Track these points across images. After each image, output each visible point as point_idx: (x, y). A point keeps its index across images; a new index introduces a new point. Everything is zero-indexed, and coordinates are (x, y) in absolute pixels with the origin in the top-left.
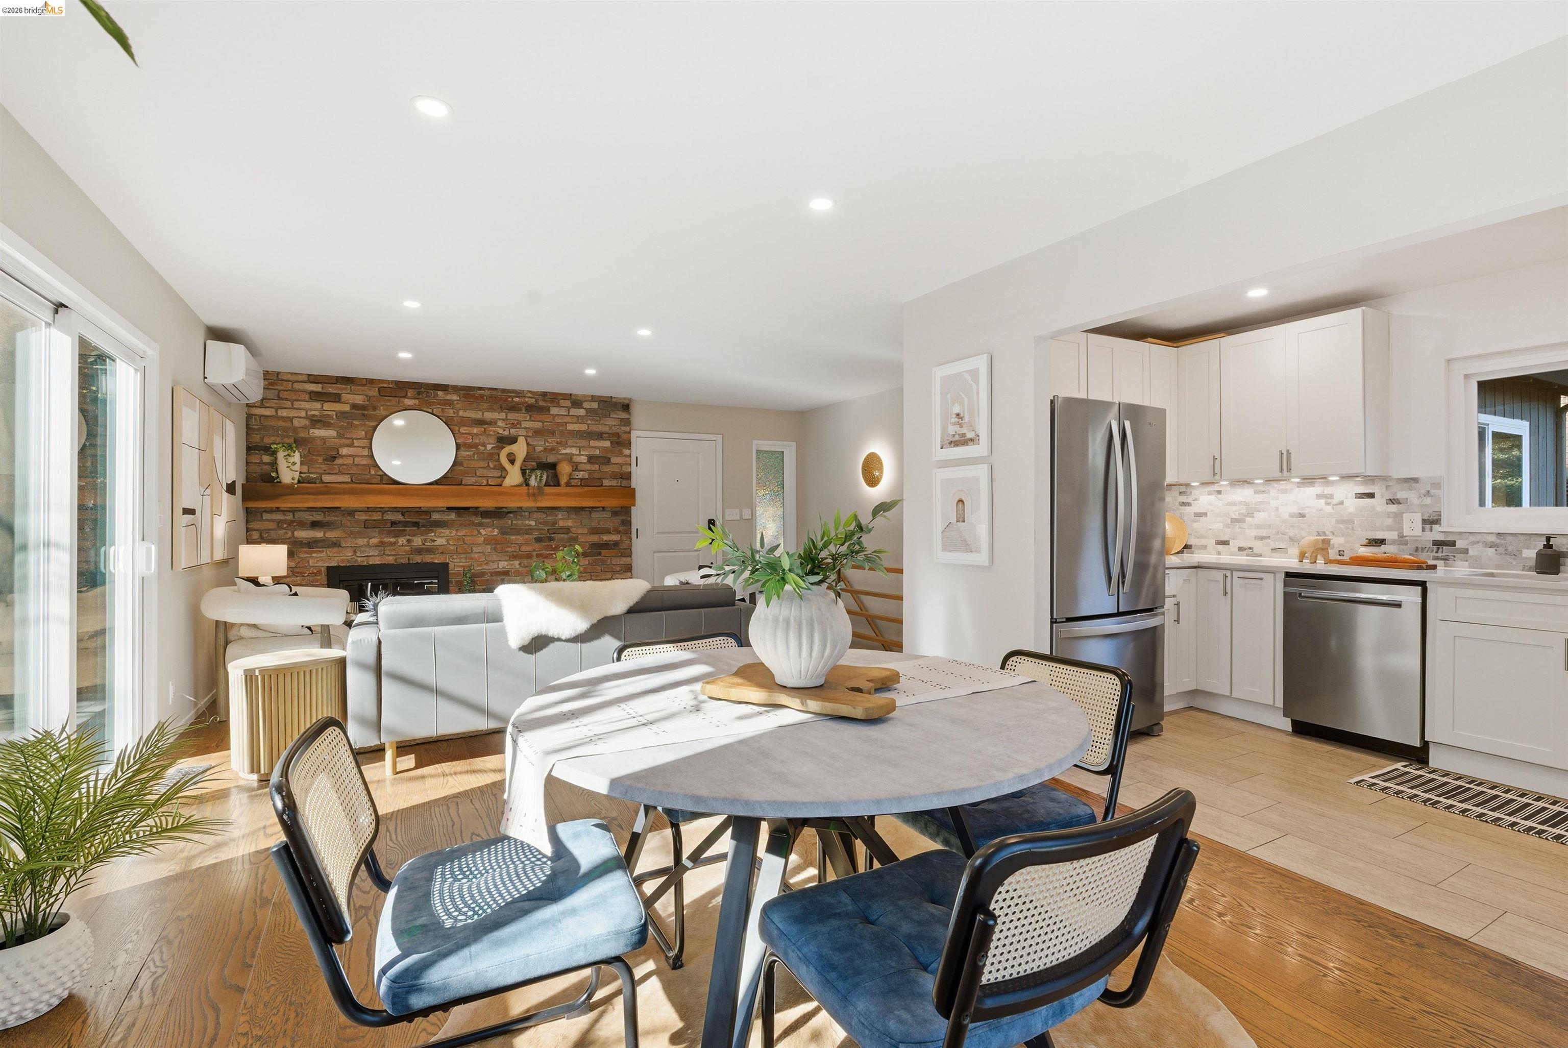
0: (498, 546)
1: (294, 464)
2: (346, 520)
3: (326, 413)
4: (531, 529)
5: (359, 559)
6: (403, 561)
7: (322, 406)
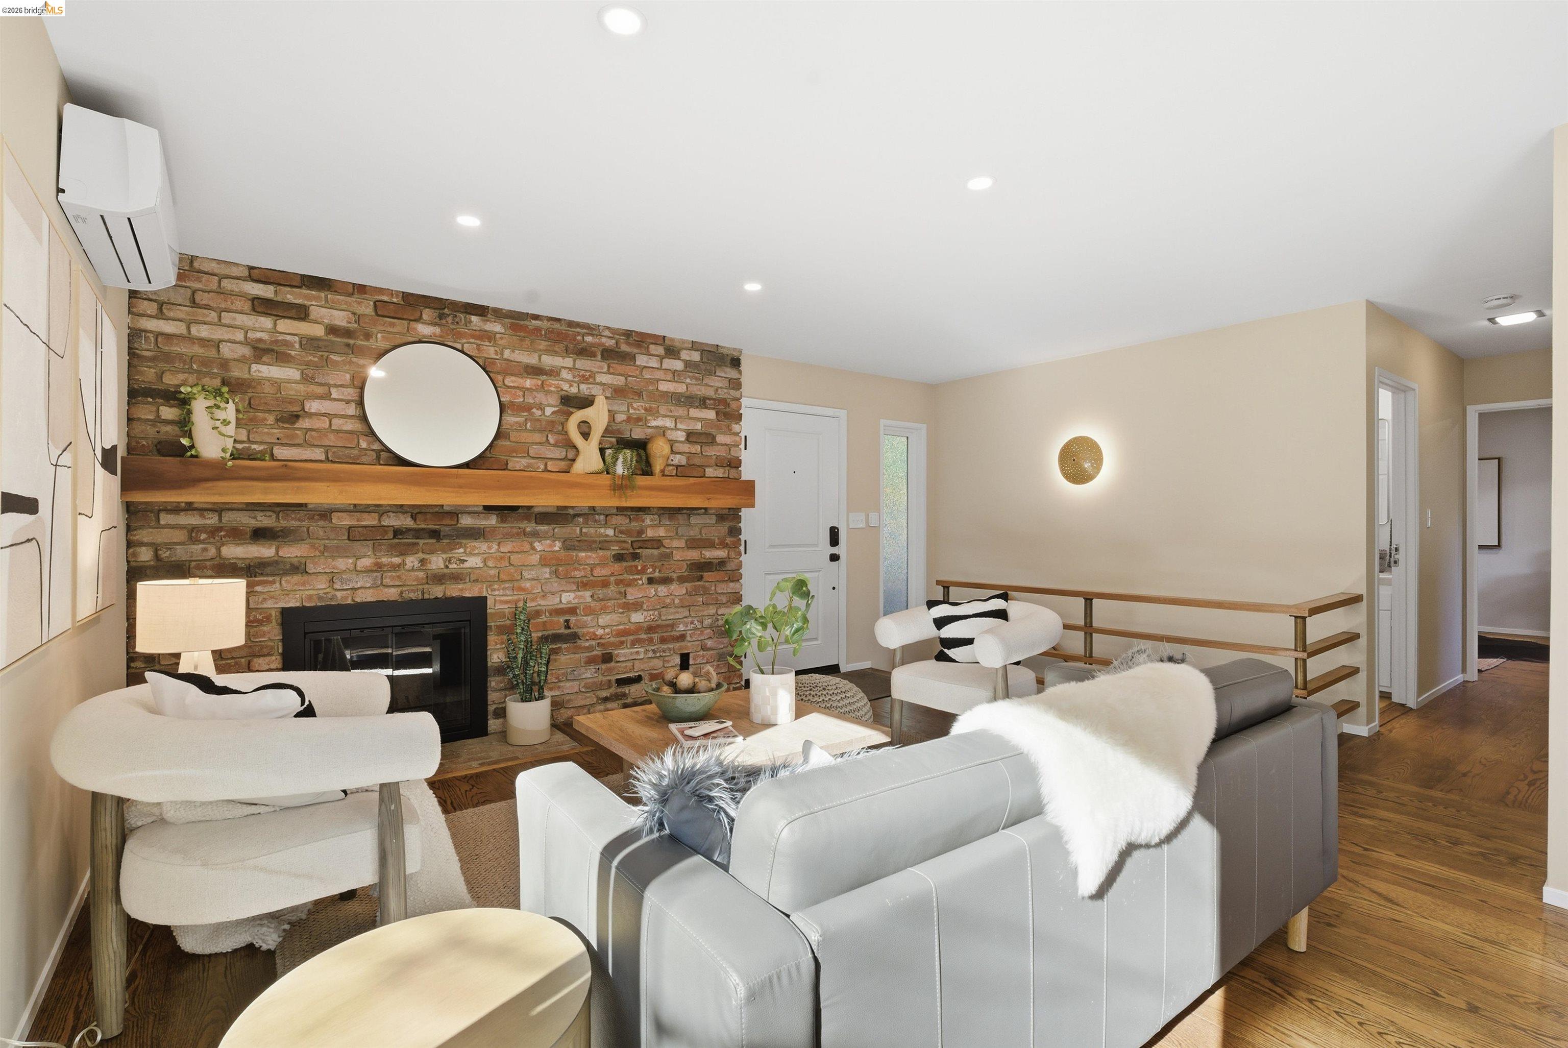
0: (561, 569)
1: (226, 423)
2: (317, 528)
3: (281, 338)
4: (606, 541)
5: (339, 594)
6: (413, 596)
7: (275, 325)
